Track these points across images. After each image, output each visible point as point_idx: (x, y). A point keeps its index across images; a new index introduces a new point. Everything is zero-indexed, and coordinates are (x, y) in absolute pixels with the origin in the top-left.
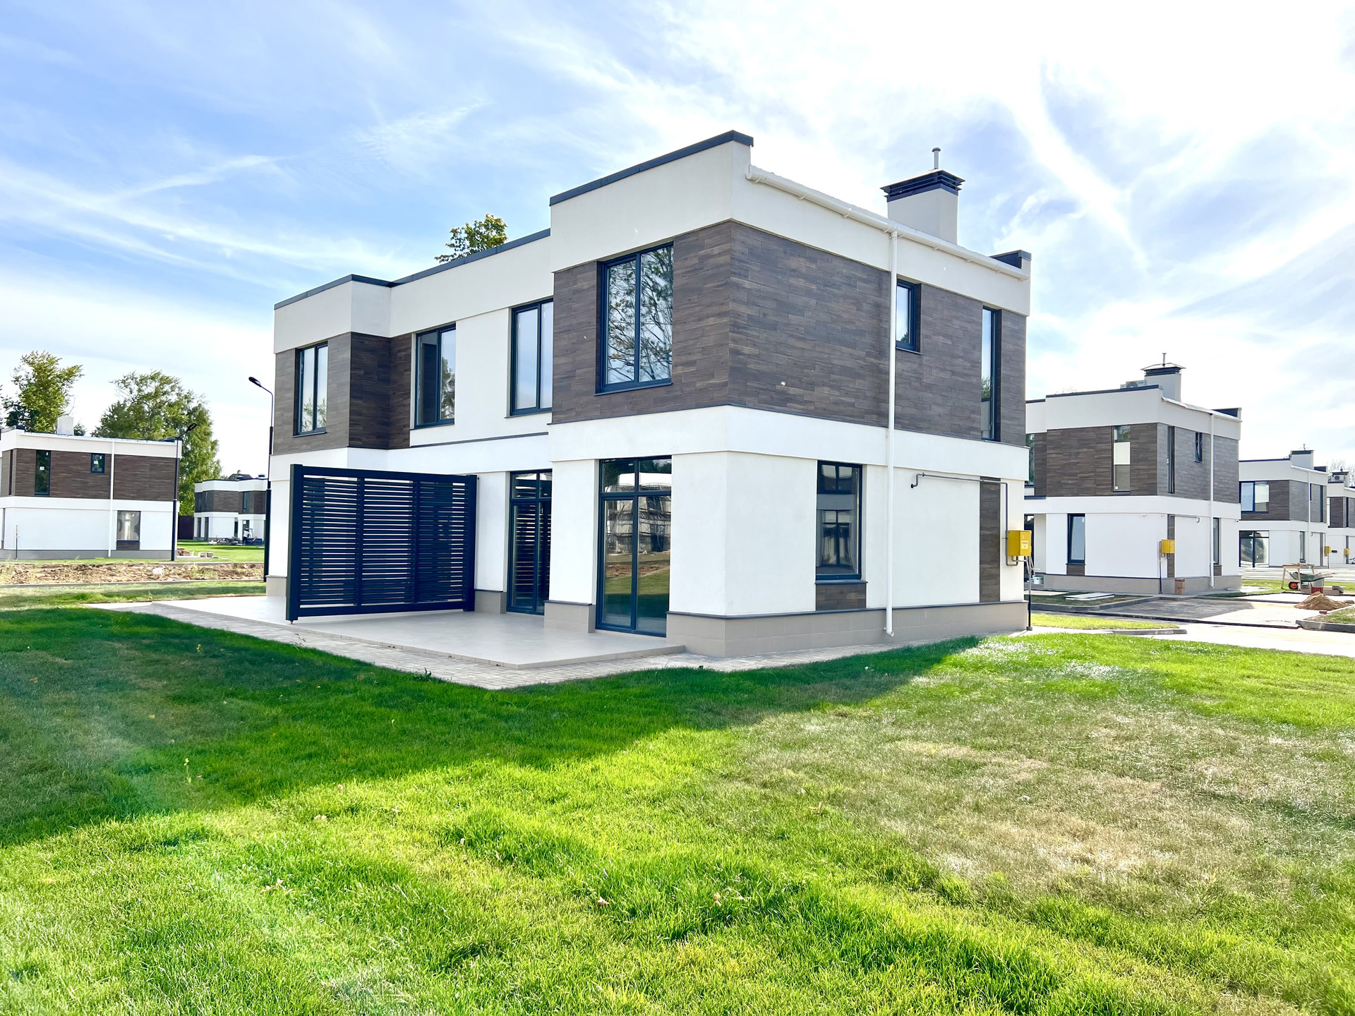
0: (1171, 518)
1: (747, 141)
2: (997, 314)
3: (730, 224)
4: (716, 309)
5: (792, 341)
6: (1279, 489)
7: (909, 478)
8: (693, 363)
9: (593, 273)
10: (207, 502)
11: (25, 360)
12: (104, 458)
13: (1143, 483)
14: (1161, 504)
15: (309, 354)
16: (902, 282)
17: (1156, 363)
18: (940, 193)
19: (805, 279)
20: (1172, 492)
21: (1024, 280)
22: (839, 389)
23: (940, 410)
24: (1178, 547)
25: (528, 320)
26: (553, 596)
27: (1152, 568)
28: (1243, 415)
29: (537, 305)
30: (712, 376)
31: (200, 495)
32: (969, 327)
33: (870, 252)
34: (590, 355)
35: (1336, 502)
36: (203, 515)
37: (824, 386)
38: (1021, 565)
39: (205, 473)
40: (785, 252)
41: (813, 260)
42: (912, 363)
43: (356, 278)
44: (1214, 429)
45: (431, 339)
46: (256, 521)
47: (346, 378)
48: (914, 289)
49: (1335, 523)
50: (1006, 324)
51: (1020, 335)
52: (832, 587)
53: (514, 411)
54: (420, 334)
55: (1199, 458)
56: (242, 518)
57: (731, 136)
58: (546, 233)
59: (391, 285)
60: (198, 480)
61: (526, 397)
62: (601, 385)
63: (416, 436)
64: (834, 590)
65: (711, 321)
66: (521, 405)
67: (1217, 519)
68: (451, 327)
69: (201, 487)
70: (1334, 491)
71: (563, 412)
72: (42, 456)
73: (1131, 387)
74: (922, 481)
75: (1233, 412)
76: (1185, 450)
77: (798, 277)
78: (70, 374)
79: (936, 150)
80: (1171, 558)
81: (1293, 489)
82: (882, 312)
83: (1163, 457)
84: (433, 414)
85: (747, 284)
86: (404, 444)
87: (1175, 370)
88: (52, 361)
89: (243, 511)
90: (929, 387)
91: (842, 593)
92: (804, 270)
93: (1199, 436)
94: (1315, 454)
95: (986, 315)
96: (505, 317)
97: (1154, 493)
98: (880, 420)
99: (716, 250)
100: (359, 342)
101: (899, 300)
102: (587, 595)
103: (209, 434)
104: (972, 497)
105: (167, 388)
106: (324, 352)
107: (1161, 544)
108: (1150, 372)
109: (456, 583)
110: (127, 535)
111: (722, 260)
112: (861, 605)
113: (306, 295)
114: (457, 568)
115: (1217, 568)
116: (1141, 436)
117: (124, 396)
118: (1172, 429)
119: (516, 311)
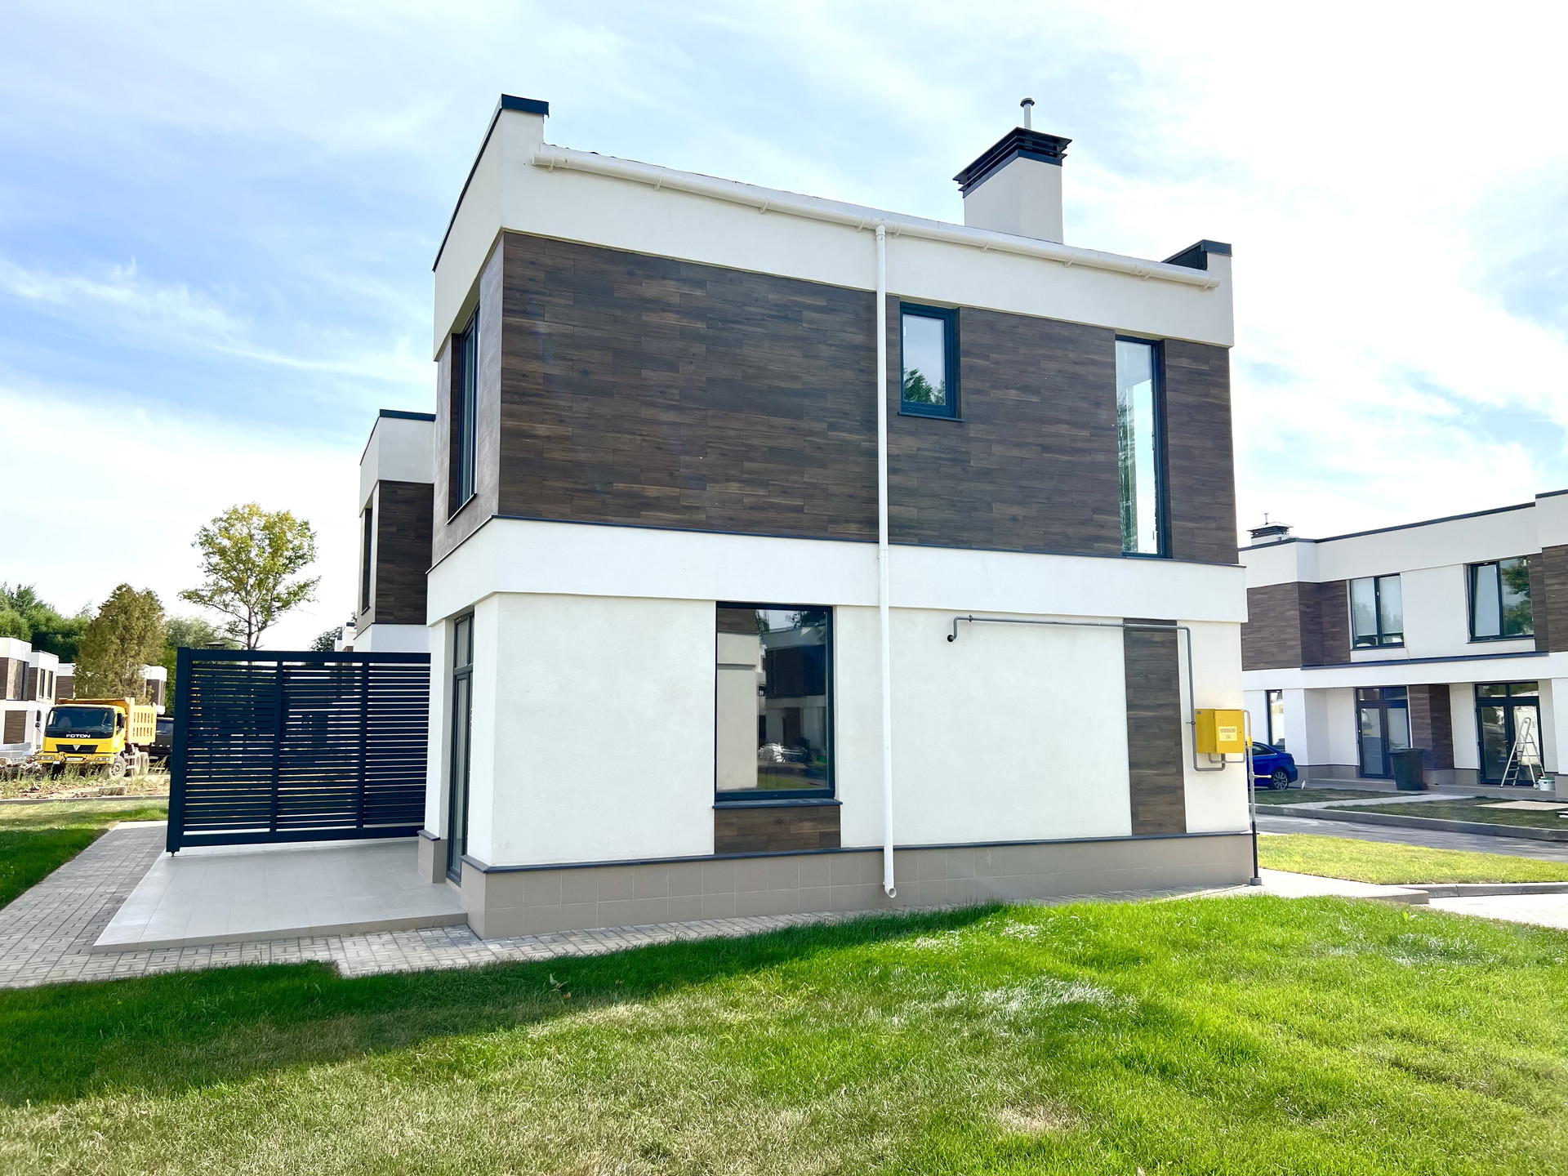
1: (540, 109)
2: (1157, 348)
3: (505, 236)
4: (495, 373)
5: (650, 412)
7: (938, 624)
8: (485, 461)
9: (450, 353)
18: (1020, 167)
19: (677, 312)
22: (764, 484)
30: (492, 476)
34: (447, 468)
37: (728, 481)
40: (631, 274)
48: (956, 319)
52: (756, 813)
62: (456, 508)
64: (759, 817)
74: (971, 629)
77: (664, 311)
79: (1027, 102)
82: (862, 359)
90: (985, 474)
91: (779, 822)
92: (676, 300)
95: (1137, 351)
98: (865, 531)
99: (497, 280)
100: (390, 492)
104: (1111, 654)
111: (499, 296)
112: (829, 843)
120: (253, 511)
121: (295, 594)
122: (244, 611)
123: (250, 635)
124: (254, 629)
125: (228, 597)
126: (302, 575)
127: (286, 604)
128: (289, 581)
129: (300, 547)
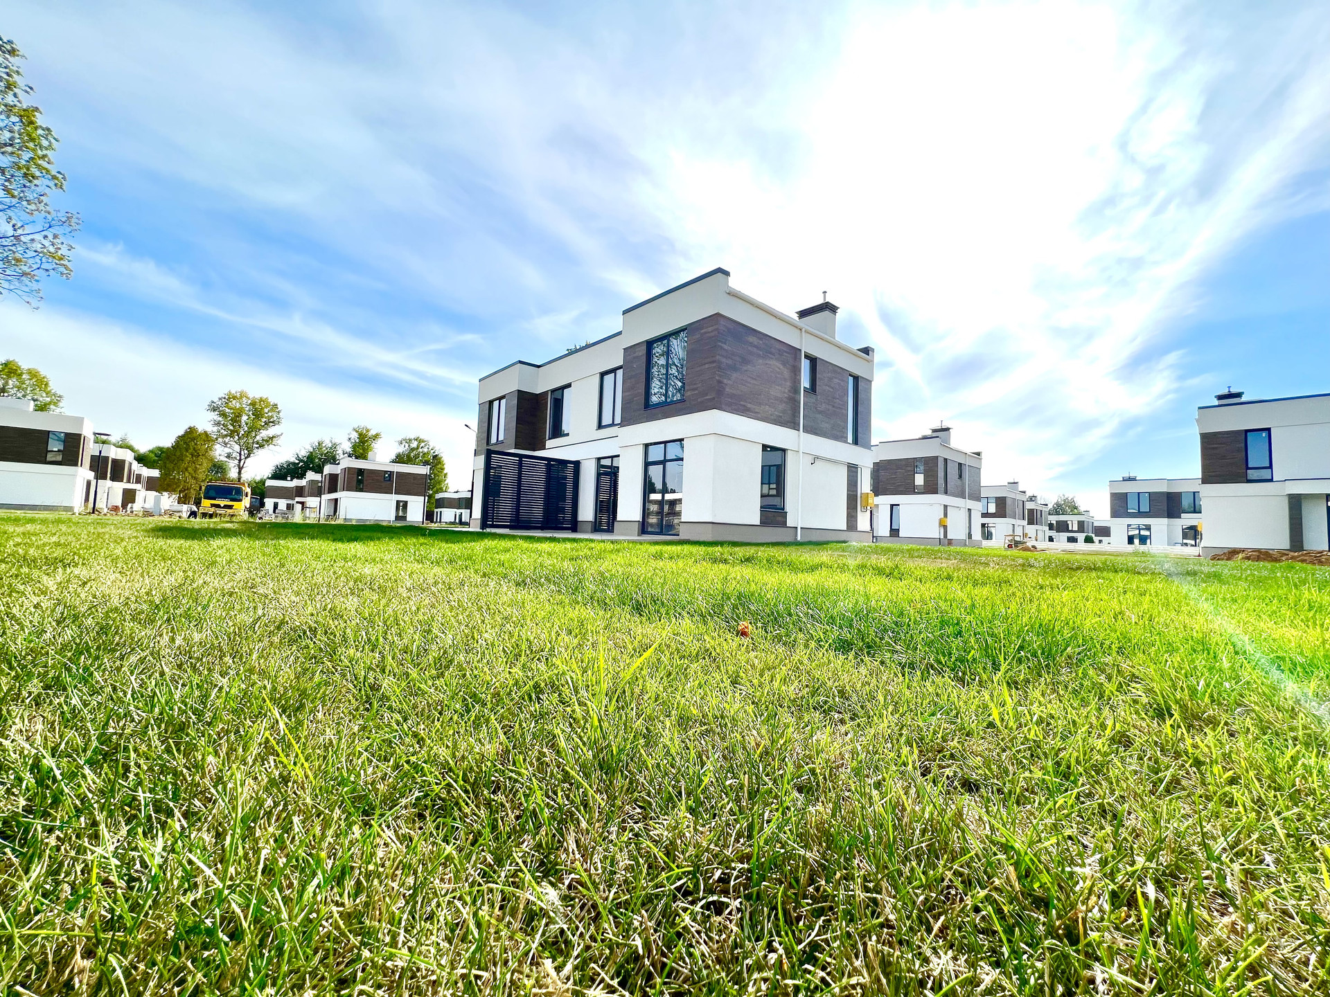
0: (946, 507)
1: (727, 273)
2: (856, 378)
3: (718, 315)
4: (709, 360)
5: (749, 380)
6: (1001, 502)
7: (810, 459)
8: (696, 389)
9: (644, 347)
10: (441, 503)
11: (354, 429)
12: (391, 473)
13: (931, 488)
14: (940, 499)
15: (496, 404)
16: (807, 357)
17: (937, 426)
18: (827, 313)
19: (757, 348)
20: (946, 493)
21: (871, 362)
22: (773, 407)
23: (827, 425)
24: (949, 522)
25: (609, 379)
26: (619, 518)
27: (936, 533)
28: (983, 455)
29: (614, 371)
30: (707, 395)
31: (438, 500)
32: (842, 383)
33: (791, 338)
34: (642, 390)
35: (1031, 511)
36: (439, 510)
37: (766, 405)
38: (869, 512)
39: (441, 489)
40: (746, 333)
41: (761, 339)
42: (812, 399)
43: (521, 362)
44: (967, 462)
45: (558, 395)
46: (466, 513)
47: (514, 413)
48: (813, 361)
49: (1031, 522)
50: (861, 384)
51: (869, 391)
52: (769, 513)
53: (600, 426)
54: (553, 391)
55: (960, 476)
56: (458, 511)
57: (719, 270)
58: (620, 333)
59: (539, 367)
60: (437, 492)
61: (607, 420)
62: (647, 405)
63: (549, 443)
64: (770, 515)
65: (707, 366)
66: (604, 423)
67: (969, 510)
68: (569, 386)
69: (438, 496)
70: (1029, 506)
71: (627, 421)
72: (360, 472)
73: (925, 438)
74: (817, 462)
75: (978, 454)
76: (953, 471)
77: (753, 346)
78: (376, 436)
79: (825, 292)
80: (945, 527)
81: (1009, 502)
82: (796, 371)
83: (941, 474)
84: (557, 432)
85: (725, 347)
86: (543, 448)
87: (947, 429)
88: (368, 431)
89: (459, 508)
90: (820, 412)
91: (774, 517)
92: (756, 344)
93: (960, 464)
94: (1020, 484)
95: (851, 379)
96: (597, 378)
97: (936, 493)
98: (795, 426)
99: (710, 329)
100: (522, 395)
101: (805, 365)
102: (637, 516)
103: (443, 469)
104: (844, 472)
105: (423, 444)
106: (503, 401)
107: (940, 520)
108: (934, 431)
109: (568, 516)
110: (401, 514)
111: (712, 334)
112: (784, 524)
113: (496, 373)
114: (568, 507)
115: (970, 536)
116: (930, 464)
117: (402, 449)
118: (946, 460)
119: (603, 375)
120: (243, 395)
121: (267, 441)
122: (237, 448)
123: (240, 460)
124: (243, 457)
125: (227, 440)
126: (271, 431)
127: (261, 446)
128: (264, 434)
129: (272, 417)
